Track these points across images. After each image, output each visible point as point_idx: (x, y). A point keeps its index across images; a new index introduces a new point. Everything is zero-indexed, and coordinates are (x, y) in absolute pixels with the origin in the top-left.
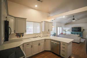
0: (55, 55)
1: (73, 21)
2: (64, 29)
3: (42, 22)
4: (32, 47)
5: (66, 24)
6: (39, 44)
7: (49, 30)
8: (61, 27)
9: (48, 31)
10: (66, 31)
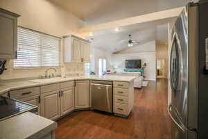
0: (101, 115)
1: (129, 45)
3: (64, 37)
4: (39, 102)
5: (115, 53)
6: (61, 94)
7: (82, 60)
8: (105, 58)
9: (80, 62)
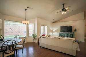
2: (51, 29)
10: (53, 32)
